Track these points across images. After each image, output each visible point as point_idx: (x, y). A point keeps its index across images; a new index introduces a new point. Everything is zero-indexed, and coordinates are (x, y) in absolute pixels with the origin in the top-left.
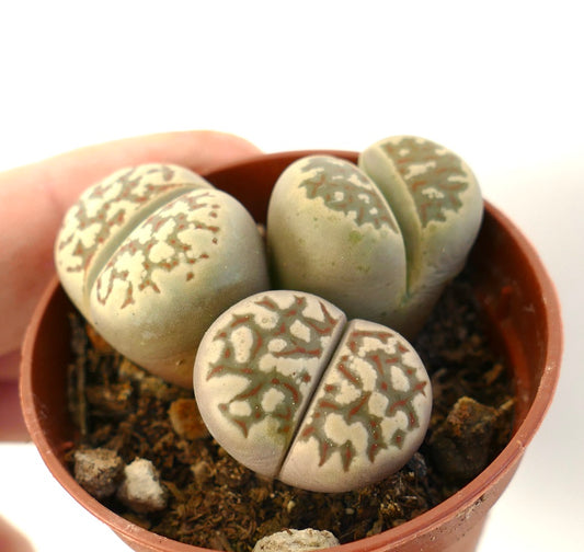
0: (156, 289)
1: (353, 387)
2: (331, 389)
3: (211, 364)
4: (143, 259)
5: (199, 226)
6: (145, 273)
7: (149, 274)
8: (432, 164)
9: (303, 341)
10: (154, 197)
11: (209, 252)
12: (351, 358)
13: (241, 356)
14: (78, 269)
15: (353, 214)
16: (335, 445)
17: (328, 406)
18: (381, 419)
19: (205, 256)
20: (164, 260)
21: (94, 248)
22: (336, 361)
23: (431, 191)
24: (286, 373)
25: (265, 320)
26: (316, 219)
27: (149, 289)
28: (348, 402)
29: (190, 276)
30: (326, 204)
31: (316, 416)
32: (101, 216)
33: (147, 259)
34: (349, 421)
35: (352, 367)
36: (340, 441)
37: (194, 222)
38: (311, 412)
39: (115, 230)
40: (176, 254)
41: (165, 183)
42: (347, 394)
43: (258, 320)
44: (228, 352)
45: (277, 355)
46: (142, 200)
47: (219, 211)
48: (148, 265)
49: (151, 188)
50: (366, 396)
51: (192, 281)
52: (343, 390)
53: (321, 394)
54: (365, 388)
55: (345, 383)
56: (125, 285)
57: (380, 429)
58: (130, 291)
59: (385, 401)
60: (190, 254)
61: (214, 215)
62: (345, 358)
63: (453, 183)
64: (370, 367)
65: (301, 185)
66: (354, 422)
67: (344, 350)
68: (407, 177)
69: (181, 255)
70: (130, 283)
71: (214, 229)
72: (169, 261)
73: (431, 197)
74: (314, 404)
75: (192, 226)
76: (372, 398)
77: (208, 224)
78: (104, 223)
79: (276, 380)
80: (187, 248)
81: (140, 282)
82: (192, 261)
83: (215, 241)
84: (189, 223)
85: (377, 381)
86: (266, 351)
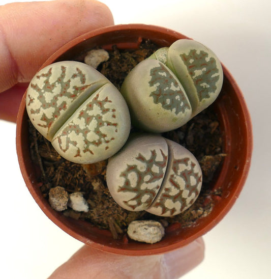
0: (91, 152)
1: (176, 189)
2: (167, 190)
3: (120, 187)
4: (84, 138)
5: (109, 124)
6: (86, 146)
7: (88, 146)
8: (205, 69)
9: (157, 173)
10: (79, 95)
11: (114, 136)
12: (175, 176)
13: (133, 184)
14: (45, 126)
15: (174, 110)
16: (168, 209)
17: (166, 196)
18: (186, 199)
19: (113, 139)
20: (95, 141)
21: (52, 120)
22: (169, 177)
23: (204, 84)
24: (151, 189)
25: (141, 168)
26: (158, 114)
27: (88, 153)
28: (174, 195)
29: (107, 148)
30: (163, 106)
31: (161, 200)
32: (53, 104)
33: (85, 138)
34: (174, 201)
35: (176, 180)
36: (171, 208)
37: (106, 122)
38: (159, 198)
39: (62, 112)
40: (100, 139)
41: (83, 85)
42: (174, 192)
43: (139, 168)
44: (127, 183)
45: (147, 182)
46: (74, 96)
47: (116, 113)
48: (86, 142)
49: (76, 88)
50: (181, 192)
51: (108, 150)
52: (172, 190)
53: (163, 191)
54: (181, 189)
55: (173, 187)
56: (76, 148)
57: (186, 202)
58: (79, 151)
59: (188, 192)
60: (106, 139)
61: (114, 116)
62: (172, 176)
63: (213, 78)
64: (183, 179)
65: (150, 96)
66: (177, 201)
67: (172, 172)
68: (194, 77)
69: (102, 139)
70: (79, 149)
71: (115, 125)
72: (97, 142)
73: (204, 87)
74: (160, 195)
75: (105, 124)
76: (184, 192)
77: (113, 122)
78: (56, 108)
79: (147, 191)
80: (105, 136)
81: (84, 149)
82: (107, 142)
83: (116, 131)
84: (103, 122)
85: (185, 185)
86: (143, 182)
